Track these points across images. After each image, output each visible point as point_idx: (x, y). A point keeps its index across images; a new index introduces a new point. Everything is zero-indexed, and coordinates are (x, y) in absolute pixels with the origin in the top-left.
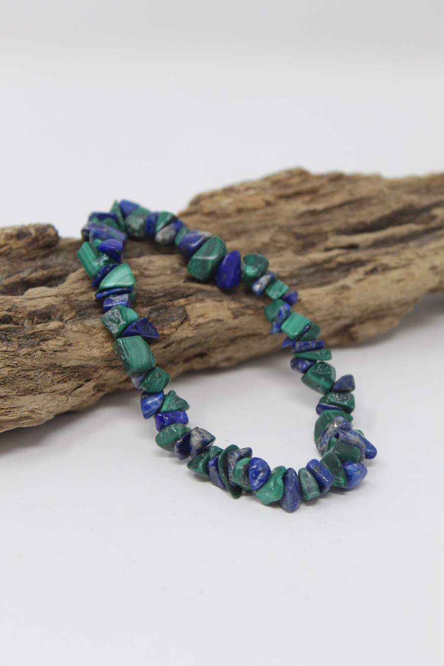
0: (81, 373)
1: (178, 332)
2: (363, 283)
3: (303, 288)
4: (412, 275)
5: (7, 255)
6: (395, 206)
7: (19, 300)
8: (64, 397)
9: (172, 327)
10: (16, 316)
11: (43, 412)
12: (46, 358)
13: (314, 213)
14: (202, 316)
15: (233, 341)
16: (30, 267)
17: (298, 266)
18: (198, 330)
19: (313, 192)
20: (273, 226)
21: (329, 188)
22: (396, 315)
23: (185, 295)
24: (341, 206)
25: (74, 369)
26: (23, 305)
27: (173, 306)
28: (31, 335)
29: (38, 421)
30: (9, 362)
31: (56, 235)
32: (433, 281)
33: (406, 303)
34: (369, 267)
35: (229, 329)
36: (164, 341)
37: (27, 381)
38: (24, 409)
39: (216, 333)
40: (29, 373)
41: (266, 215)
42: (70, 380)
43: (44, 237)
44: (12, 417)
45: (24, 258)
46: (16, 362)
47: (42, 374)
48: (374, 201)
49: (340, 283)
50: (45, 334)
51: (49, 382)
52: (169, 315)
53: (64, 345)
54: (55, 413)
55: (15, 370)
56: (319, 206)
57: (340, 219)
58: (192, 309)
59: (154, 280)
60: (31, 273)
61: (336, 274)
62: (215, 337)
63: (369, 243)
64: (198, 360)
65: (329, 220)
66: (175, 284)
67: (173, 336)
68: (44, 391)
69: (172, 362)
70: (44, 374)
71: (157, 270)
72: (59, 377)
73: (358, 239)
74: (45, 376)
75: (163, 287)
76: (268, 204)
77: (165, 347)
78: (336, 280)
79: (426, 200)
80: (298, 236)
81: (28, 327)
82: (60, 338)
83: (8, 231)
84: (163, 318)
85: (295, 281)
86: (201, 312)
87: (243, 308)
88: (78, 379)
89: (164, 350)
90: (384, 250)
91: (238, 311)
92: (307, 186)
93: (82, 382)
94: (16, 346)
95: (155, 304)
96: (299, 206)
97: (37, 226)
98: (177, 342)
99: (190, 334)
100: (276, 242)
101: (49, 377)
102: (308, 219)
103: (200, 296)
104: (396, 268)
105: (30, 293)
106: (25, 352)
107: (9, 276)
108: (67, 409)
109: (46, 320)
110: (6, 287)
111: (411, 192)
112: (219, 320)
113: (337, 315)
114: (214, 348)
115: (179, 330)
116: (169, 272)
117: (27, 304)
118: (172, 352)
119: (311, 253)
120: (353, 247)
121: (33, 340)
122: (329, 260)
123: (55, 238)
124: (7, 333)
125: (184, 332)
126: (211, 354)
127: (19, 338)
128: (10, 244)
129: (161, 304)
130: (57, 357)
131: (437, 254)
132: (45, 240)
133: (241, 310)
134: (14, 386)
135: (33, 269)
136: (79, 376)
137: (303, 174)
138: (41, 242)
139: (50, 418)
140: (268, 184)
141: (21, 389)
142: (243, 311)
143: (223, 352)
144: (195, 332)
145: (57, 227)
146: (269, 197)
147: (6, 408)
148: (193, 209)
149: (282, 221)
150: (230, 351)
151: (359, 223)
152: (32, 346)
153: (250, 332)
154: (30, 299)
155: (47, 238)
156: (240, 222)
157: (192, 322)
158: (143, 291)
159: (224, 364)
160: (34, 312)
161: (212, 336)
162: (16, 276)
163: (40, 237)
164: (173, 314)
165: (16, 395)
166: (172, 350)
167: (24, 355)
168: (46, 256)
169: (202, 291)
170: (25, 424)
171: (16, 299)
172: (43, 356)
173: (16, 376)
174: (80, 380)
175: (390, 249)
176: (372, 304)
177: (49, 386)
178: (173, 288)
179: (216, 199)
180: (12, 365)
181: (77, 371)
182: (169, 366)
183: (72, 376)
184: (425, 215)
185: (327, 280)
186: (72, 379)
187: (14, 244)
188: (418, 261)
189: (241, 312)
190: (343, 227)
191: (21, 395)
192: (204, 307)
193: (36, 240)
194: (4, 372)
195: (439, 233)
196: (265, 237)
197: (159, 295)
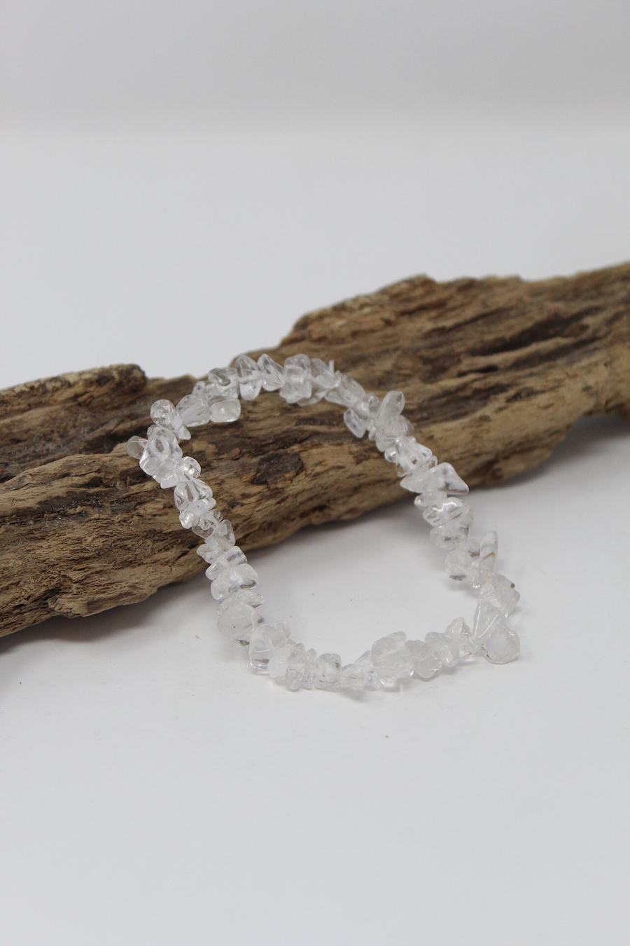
0: (185, 539)
1: (293, 484)
2: (505, 412)
3: (435, 422)
4: (563, 398)
5: (88, 405)
6: (538, 317)
7: (108, 459)
8: (167, 568)
9: (286, 479)
10: (107, 477)
11: (145, 587)
12: (143, 525)
13: (442, 331)
14: (320, 463)
15: (356, 490)
16: (116, 417)
17: (428, 396)
18: (316, 481)
19: (440, 305)
20: (396, 349)
21: (459, 298)
22: (545, 446)
23: (299, 439)
24: (474, 320)
25: (177, 534)
26: (113, 463)
27: (286, 454)
28: (125, 498)
29: (141, 598)
30: (102, 532)
31: (144, 378)
32: (588, 404)
33: (558, 432)
34: (511, 392)
35: (351, 476)
36: (278, 495)
37: (123, 552)
38: (123, 584)
39: (336, 481)
40: (126, 542)
41: (386, 337)
42: (173, 547)
43: (129, 381)
44: (111, 595)
45: (108, 407)
46: (111, 531)
47: (141, 542)
48: (512, 313)
49: (478, 414)
50: (141, 496)
51: (149, 551)
52: (281, 466)
53: (164, 508)
54: (157, 588)
55: (111, 540)
56: (448, 323)
57: (474, 337)
58: (308, 457)
59: (261, 425)
60: (117, 425)
61: (472, 402)
62: (336, 486)
63: (509, 363)
64: (317, 513)
65: (461, 339)
66: (286, 428)
67: (288, 489)
68: (145, 562)
69: (287, 518)
70: (143, 543)
71: (263, 412)
72: (160, 545)
73: (496, 359)
74: (144, 545)
75: (271, 432)
76: (388, 323)
77: (279, 503)
78: (474, 411)
79: (575, 307)
80: (426, 361)
81: (120, 488)
82: (159, 500)
83: (87, 376)
84: (275, 469)
85: (425, 415)
86: (318, 459)
87: (366, 451)
88: (180, 545)
89: (278, 505)
90: (527, 371)
91: (361, 455)
92: (433, 298)
93: (186, 549)
94: (109, 512)
95: (264, 453)
96: (425, 323)
97: (120, 369)
98: (293, 495)
99: (307, 487)
100: (400, 368)
101: (148, 546)
102: (437, 339)
103: (316, 440)
104: (543, 392)
105: (120, 448)
106: (120, 519)
107: (92, 430)
108: (171, 580)
109: (141, 479)
110: (89, 443)
111: (555, 300)
112: (340, 467)
113: (476, 451)
114: (335, 499)
115: (294, 481)
116: (278, 414)
117: (119, 462)
118: (289, 507)
119: (441, 380)
120: (491, 369)
121: (127, 504)
122: (464, 387)
123: (143, 381)
124: (98, 498)
125: (301, 483)
126: (332, 507)
127: (112, 503)
128: (90, 391)
129: (271, 452)
130: (156, 521)
131: (589, 372)
132: (130, 384)
133: (364, 453)
134: (109, 559)
135: (119, 420)
136: (182, 543)
137: (426, 283)
138: (126, 387)
139: (153, 593)
140: (386, 298)
141: (119, 561)
142: (367, 454)
143: (345, 503)
144: (313, 482)
145: (143, 368)
146: (387, 315)
147: (103, 584)
148: (299, 334)
149: (405, 343)
150: (354, 502)
151: (496, 340)
152: (128, 511)
153: (376, 478)
154: (121, 457)
155: (133, 381)
156: (357, 348)
157: (309, 472)
158: (250, 438)
159: (347, 517)
160: (127, 471)
161: (332, 485)
162: (100, 429)
163: (125, 381)
164: (286, 464)
165: (113, 569)
166: (288, 505)
167: (119, 522)
168: (133, 402)
169: (317, 433)
170: (125, 601)
171: (105, 458)
172: (141, 522)
173: (111, 547)
174: (183, 547)
175: (535, 370)
176: (517, 436)
177: (149, 556)
178: (284, 432)
179: (327, 321)
180: (106, 534)
181: (180, 537)
182: (284, 523)
183: (175, 543)
184: (574, 325)
185: (463, 411)
186: (175, 546)
187: (96, 391)
188: (568, 382)
189: (365, 456)
190: (478, 346)
191: (120, 569)
192: (321, 454)
193: (120, 384)
194: (98, 544)
195: (592, 346)
196: (387, 364)
197: (267, 442)
